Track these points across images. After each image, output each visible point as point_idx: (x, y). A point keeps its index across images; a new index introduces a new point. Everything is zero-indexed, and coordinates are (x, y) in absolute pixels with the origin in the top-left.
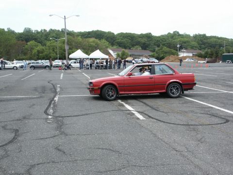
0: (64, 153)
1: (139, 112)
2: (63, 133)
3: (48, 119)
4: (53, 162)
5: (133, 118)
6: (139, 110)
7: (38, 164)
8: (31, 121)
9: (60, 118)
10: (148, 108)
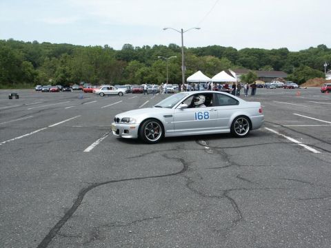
0: (249, 181)
1: (308, 145)
2: (233, 164)
3: (205, 149)
4: (244, 189)
5: (305, 151)
6: (307, 143)
7: (231, 190)
8: (189, 151)
9: (219, 149)
10: (317, 141)
